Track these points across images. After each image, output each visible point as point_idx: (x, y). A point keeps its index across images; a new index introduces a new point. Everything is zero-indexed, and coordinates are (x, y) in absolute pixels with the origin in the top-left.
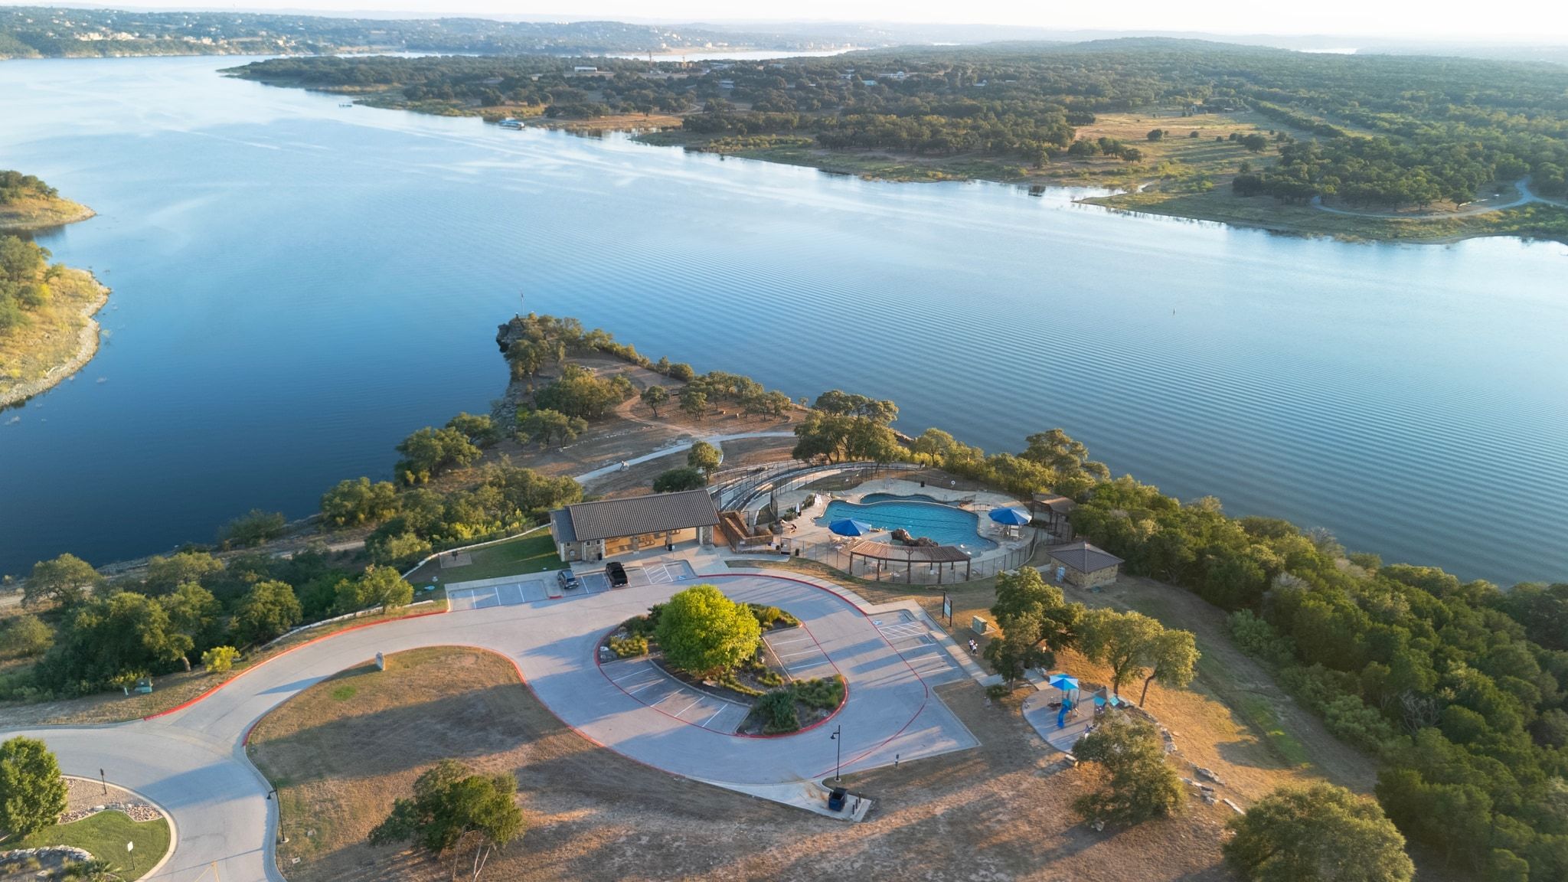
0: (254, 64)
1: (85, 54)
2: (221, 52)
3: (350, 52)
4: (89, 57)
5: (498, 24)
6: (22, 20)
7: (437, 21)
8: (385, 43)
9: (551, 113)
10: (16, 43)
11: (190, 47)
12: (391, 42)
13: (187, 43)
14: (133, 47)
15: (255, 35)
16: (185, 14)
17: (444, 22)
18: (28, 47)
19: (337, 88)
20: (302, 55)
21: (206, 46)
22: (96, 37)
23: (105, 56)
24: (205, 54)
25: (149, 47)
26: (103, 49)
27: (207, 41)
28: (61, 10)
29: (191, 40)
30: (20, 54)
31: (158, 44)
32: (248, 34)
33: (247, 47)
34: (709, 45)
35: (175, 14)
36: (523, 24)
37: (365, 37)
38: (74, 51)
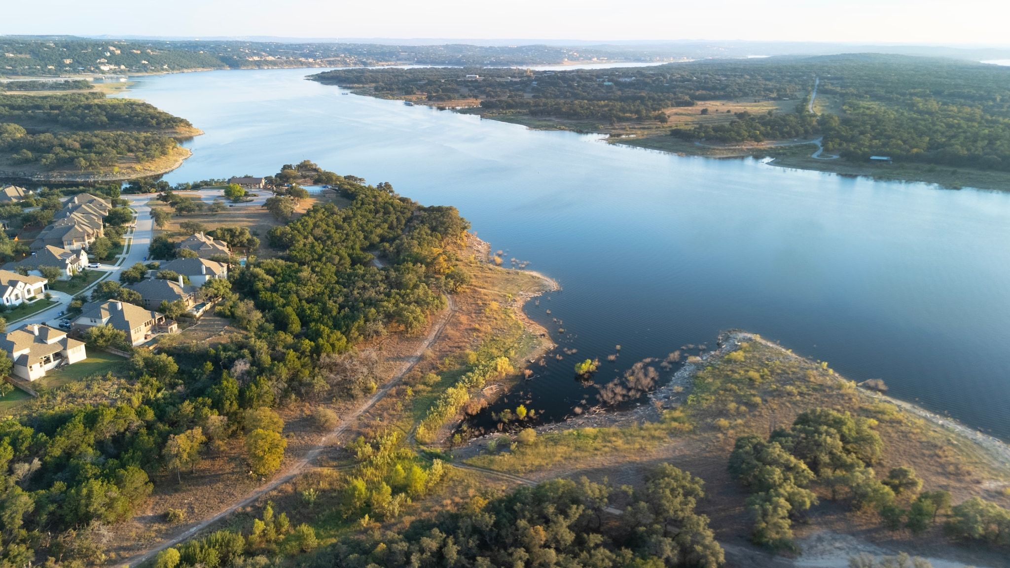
0: (323, 73)
1: (250, 67)
2: (317, 66)
3: (383, 65)
4: (252, 69)
5: (476, 47)
6: (225, 49)
7: (443, 46)
8: (406, 60)
9: (430, 98)
10: (219, 62)
11: (302, 63)
12: (408, 59)
13: (300, 61)
14: (274, 64)
15: (338, 56)
16: (308, 44)
17: (447, 47)
18: (224, 64)
19: (351, 85)
20: (357, 67)
21: (310, 63)
22: (256, 58)
23: (260, 68)
24: (309, 67)
25: (281, 63)
26: (259, 65)
27: (311, 60)
28: (248, 42)
29: (303, 59)
30: (219, 67)
31: (286, 62)
32: (334, 56)
33: (330, 63)
34: (595, 59)
35: (303, 45)
36: (491, 48)
37: (397, 56)
38: (245, 66)
